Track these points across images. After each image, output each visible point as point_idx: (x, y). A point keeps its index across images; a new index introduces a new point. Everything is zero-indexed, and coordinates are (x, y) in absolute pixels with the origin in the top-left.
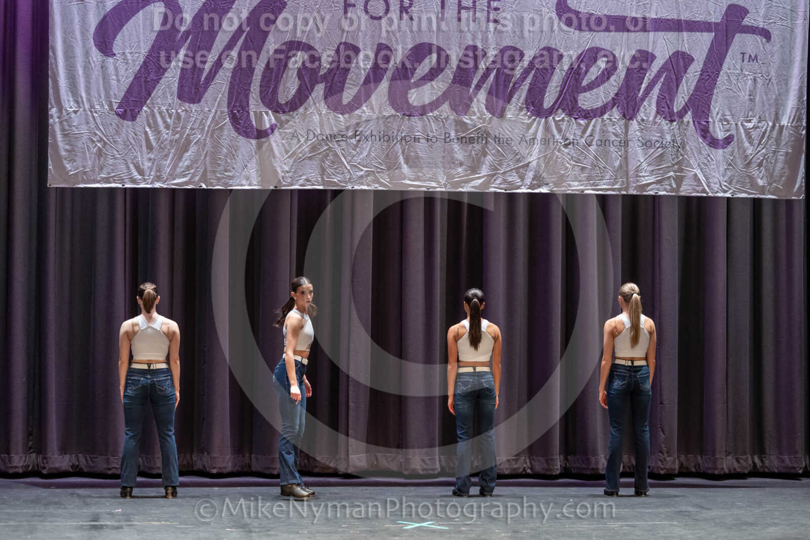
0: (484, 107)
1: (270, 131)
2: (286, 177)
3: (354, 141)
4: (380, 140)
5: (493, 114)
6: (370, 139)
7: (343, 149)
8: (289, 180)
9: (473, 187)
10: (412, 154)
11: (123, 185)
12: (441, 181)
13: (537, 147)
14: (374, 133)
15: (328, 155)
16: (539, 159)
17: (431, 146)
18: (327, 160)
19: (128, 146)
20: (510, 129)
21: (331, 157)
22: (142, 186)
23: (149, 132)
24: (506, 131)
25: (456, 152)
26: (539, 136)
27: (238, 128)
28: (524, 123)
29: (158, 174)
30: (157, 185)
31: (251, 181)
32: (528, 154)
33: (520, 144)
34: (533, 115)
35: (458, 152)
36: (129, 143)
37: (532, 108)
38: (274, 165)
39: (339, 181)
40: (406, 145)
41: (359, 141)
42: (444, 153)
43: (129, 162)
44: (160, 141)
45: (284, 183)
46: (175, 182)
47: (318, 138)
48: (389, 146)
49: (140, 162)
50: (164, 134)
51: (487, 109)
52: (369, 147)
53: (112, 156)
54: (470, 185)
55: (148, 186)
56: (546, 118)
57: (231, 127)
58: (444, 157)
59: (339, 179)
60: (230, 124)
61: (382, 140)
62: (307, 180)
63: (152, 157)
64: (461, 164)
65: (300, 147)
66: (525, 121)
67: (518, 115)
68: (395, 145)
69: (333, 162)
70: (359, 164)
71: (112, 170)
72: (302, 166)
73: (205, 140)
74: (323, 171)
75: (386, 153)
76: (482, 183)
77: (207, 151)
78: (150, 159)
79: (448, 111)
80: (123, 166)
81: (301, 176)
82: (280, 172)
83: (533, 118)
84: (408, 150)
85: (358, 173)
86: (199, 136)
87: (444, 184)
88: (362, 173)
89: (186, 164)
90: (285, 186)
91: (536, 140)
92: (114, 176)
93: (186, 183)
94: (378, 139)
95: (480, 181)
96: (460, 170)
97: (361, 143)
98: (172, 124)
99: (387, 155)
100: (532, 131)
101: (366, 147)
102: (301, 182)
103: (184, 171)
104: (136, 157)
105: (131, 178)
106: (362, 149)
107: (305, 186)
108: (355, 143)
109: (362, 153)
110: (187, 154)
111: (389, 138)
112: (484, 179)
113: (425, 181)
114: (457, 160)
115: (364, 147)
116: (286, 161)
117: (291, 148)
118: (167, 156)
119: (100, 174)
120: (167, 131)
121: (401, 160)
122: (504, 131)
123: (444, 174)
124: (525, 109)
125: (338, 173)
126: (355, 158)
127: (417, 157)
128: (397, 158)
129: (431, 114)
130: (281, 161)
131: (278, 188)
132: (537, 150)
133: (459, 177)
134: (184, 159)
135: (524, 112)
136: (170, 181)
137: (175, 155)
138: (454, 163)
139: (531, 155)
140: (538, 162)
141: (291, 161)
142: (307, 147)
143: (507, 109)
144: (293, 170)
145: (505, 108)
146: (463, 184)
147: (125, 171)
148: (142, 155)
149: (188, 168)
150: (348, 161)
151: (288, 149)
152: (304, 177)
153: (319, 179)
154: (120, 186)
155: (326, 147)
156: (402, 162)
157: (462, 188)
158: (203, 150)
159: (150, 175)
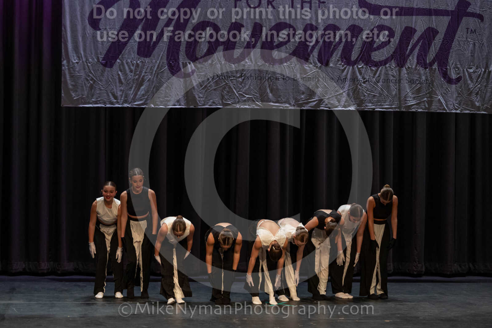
0: (317, 60)
1: (191, 74)
2: (201, 101)
3: (240, 80)
4: (256, 79)
5: (322, 64)
6: (250, 79)
7: (234, 84)
8: (203, 102)
9: (310, 107)
10: (275, 87)
11: (105, 106)
12: (291, 103)
13: (347, 83)
14: (252, 75)
15: (225, 88)
16: (348, 90)
17: (285, 82)
18: (225, 91)
19: (108, 82)
20: (332, 73)
21: (227, 89)
22: (117, 106)
23: (121, 75)
24: (330, 74)
25: (300, 86)
26: (349, 77)
27: (172, 72)
28: (339, 69)
29: (126, 99)
30: (126, 105)
31: (180, 103)
32: (343, 87)
33: (337, 81)
34: (345, 65)
35: (301, 86)
36: (109, 81)
37: (345, 60)
38: (194, 93)
39: (231, 103)
40: (271, 82)
41: (244, 79)
42: (293, 86)
43: (109, 91)
44: (127, 80)
45: (200, 104)
46: (136, 103)
47: (220, 78)
48: (261, 83)
49: (115, 92)
50: (129, 76)
51: (319, 61)
52: (250, 83)
53: (99, 88)
54: (309, 105)
55: (120, 106)
56: (353, 66)
57: (169, 71)
58: (293, 89)
59: (232, 102)
60: (168, 70)
61: (257, 79)
62: (214, 102)
63: (122, 89)
64: (303, 93)
65: (209, 83)
66: (340, 68)
67: (336, 64)
68: (265, 82)
69: (228, 92)
70: (243, 93)
71: (99, 96)
72: (210, 94)
73: (153, 79)
74: (223, 97)
75: (259, 87)
76: (315, 105)
77: (155, 86)
78: (121, 90)
79: (295, 62)
80: (105, 94)
81: (210, 100)
82: (197, 98)
83: (345, 66)
84: (273, 84)
85: (243, 99)
86: (150, 77)
87: (293, 105)
88: (245, 98)
89: (142, 93)
90: (200, 106)
91: (347, 79)
92: (100, 100)
93: (142, 104)
94: (254, 79)
95: (314, 103)
96: (303, 97)
97: (245, 80)
98: (134, 70)
99: (260, 87)
100: (345, 73)
101: (248, 83)
102: (210, 103)
103: (141, 97)
104: (113, 89)
105: (110, 101)
106: (245, 84)
107: (212, 106)
108: (241, 81)
109: (245, 87)
110: (143, 87)
111: (261, 78)
112: (316, 102)
113: (282, 103)
114: (301, 91)
115: (247, 83)
116: (200, 91)
117: (204, 84)
118: (131, 88)
119: (91, 99)
120: (131, 74)
121: (268, 90)
122: (329, 74)
123: (294, 99)
124: (340, 61)
125: (231, 98)
126: (241, 90)
127: (278, 89)
128: (266, 89)
129: (286, 64)
130: (198, 91)
131: (196, 107)
132: (347, 85)
133: (302, 101)
134: (140, 90)
135: (340, 63)
136: (133, 103)
137: (135, 88)
138: (299, 92)
139: (344, 88)
140: (348, 92)
141: (204, 91)
142: (214, 83)
143: (330, 61)
144: (205, 97)
145: (329, 60)
146: (304, 105)
147: (106, 97)
148: (116, 88)
149: (143, 95)
150: (237, 91)
151: (202, 84)
152: (211, 101)
153: (221, 102)
154: (103, 106)
155: (224, 83)
156: (269, 92)
157: (304, 107)
158: (152, 85)
159: (121, 100)
